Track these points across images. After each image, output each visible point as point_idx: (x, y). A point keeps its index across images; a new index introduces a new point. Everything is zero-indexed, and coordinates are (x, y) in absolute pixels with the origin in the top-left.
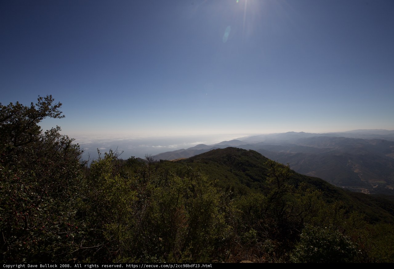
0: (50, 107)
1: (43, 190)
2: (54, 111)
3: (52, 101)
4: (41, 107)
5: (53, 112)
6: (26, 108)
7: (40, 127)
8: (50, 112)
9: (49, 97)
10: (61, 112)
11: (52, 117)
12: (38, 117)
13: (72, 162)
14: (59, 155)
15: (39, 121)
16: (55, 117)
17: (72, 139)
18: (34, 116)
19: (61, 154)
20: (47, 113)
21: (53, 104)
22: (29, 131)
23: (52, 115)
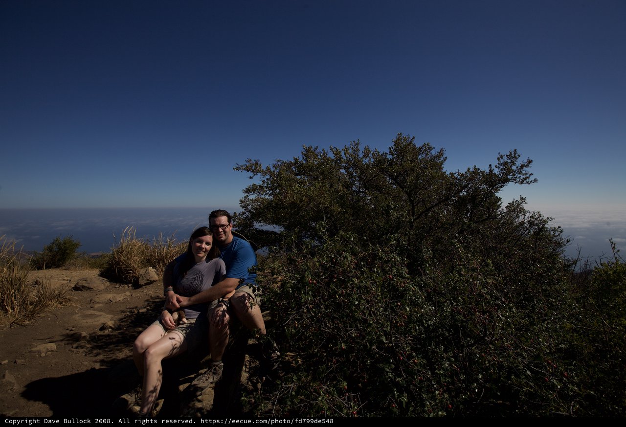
0: (514, 168)
1: (506, 291)
2: (520, 173)
3: (516, 158)
4: (502, 169)
5: (519, 175)
6: (483, 172)
7: (500, 199)
8: (514, 175)
9: (513, 153)
10: (531, 175)
11: (516, 182)
12: (497, 184)
13: (548, 257)
14: (526, 242)
15: (499, 190)
16: (521, 183)
17: (548, 219)
18: (492, 184)
19: (529, 241)
20: (509, 177)
21: (519, 163)
22: (487, 205)
23: (518, 180)
